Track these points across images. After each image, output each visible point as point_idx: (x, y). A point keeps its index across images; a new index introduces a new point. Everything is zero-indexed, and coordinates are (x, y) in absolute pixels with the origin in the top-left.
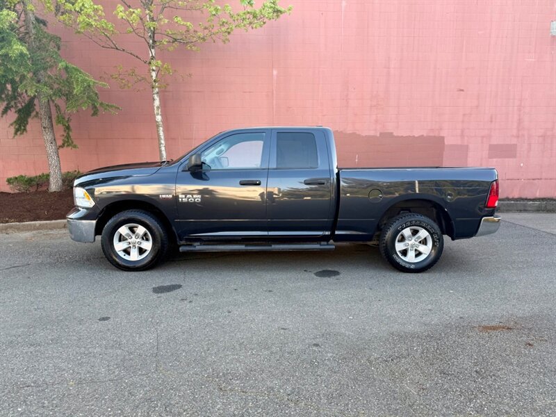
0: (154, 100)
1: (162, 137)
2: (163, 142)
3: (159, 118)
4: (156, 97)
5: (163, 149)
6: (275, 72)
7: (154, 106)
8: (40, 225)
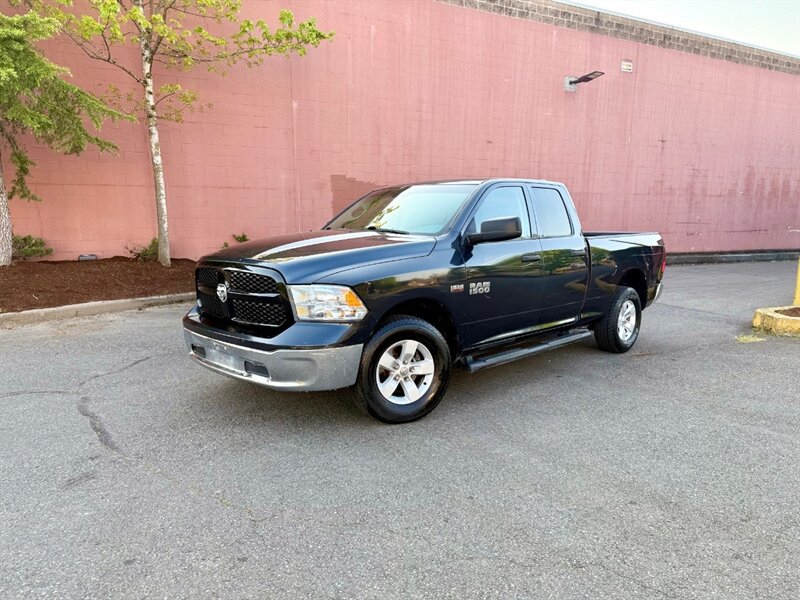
0: (151, 133)
1: (163, 186)
2: (163, 192)
3: (158, 160)
4: (154, 130)
5: (163, 201)
6: (295, 105)
7: (150, 143)
8: (46, 314)
